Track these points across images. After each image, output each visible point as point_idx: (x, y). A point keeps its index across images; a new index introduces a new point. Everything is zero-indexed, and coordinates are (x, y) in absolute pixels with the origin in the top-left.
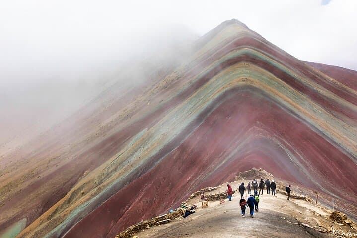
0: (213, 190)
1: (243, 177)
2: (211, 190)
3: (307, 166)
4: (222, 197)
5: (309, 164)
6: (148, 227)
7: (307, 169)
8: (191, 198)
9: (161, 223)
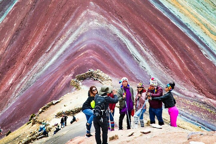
0: (57, 103)
1: (80, 80)
2: (56, 104)
3: (148, 59)
4: (72, 112)
5: (150, 56)
6: (32, 141)
7: (148, 63)
8: (40, 113)
9: (40, 138)
